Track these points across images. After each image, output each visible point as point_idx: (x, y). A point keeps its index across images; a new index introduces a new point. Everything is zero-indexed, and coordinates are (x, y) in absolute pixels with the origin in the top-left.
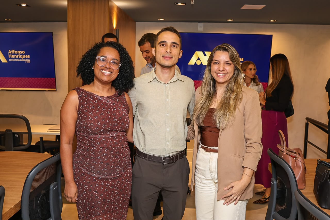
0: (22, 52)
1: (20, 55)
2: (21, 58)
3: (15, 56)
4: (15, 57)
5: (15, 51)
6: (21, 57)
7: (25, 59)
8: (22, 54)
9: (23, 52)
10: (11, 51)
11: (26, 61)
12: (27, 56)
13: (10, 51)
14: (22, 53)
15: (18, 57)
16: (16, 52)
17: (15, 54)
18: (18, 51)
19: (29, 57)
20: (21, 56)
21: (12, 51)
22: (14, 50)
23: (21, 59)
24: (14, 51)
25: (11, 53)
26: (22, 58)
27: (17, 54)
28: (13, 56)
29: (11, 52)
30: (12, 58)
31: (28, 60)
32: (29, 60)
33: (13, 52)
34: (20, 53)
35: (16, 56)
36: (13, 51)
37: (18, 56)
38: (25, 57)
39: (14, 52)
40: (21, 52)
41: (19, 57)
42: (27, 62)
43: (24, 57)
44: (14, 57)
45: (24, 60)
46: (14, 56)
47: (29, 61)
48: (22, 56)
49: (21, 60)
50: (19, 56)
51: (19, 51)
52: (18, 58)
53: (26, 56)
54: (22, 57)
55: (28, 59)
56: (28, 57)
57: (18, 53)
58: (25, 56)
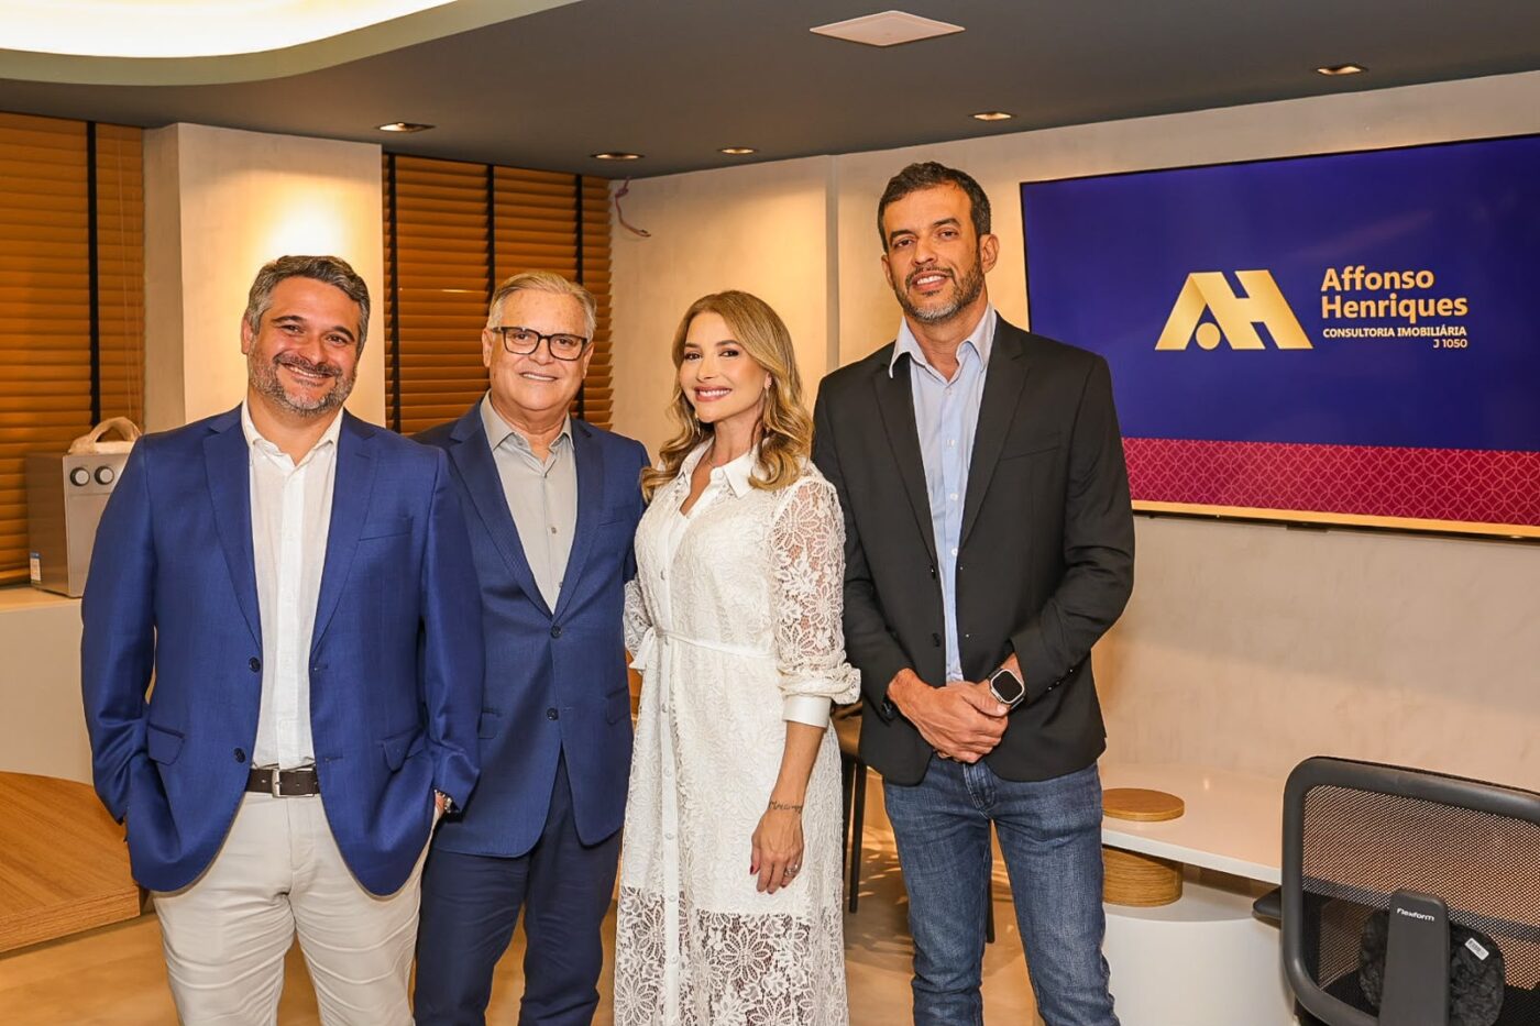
0: (1414, 277)
1: (1398, 301)
2: (1408, 318)
3: (1363, 304)
4: (1363, 315)
5: (1365, 272)
6: (1404, 314)
7: (1436, 321)
8: (1415, 293)
9: (1426, 279)
10: (1339, 273)
11: (1440, 338)
12: (1449, 301)
13: (1331, 272)
14: (1411, 285)
15: (1387, 309)
16: (1373, 281)
17: (1365, 294)
18: (1387, 276)
19: (1464, 310)
20: (1407, 308)
21: (1346, 276)
22: (1362, 268)
23: (1405, 322)
24: (1358, 276)
25: (1338, 288)
26: (1413, 320)
27: (1382, 294)
28: (1350, 309)
29: (1342, 282)
30: (1344, 322)
31: (1451, 331)
32: (1463, 331)
33: (1353, 281)
34: (1397, 286)
35: (1371, 303)
36: (1352, 272)
37: (1382, 304)
38: (1431, 312)
39: (1363, 280)
40: (1408, 280)
41: (1393, 314)
42: (1446, 343)
43: (1426, 308)
44: (1359, 312)
45: (1424, 332)
46: (1356, 308)
47: (1462, 337)
48: (1412, 303)
49: (1402, 332)
50: (1393, 303)
51: (1395, 275)
52: (1387, 321)
53: (1443, 306)
54: (1412, 309)
55: (1452, 321)
56: (1454, 309)
57: (1387, 286)
58: (1431, 302)
